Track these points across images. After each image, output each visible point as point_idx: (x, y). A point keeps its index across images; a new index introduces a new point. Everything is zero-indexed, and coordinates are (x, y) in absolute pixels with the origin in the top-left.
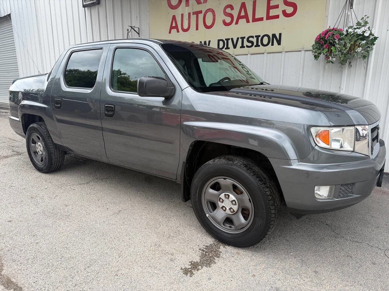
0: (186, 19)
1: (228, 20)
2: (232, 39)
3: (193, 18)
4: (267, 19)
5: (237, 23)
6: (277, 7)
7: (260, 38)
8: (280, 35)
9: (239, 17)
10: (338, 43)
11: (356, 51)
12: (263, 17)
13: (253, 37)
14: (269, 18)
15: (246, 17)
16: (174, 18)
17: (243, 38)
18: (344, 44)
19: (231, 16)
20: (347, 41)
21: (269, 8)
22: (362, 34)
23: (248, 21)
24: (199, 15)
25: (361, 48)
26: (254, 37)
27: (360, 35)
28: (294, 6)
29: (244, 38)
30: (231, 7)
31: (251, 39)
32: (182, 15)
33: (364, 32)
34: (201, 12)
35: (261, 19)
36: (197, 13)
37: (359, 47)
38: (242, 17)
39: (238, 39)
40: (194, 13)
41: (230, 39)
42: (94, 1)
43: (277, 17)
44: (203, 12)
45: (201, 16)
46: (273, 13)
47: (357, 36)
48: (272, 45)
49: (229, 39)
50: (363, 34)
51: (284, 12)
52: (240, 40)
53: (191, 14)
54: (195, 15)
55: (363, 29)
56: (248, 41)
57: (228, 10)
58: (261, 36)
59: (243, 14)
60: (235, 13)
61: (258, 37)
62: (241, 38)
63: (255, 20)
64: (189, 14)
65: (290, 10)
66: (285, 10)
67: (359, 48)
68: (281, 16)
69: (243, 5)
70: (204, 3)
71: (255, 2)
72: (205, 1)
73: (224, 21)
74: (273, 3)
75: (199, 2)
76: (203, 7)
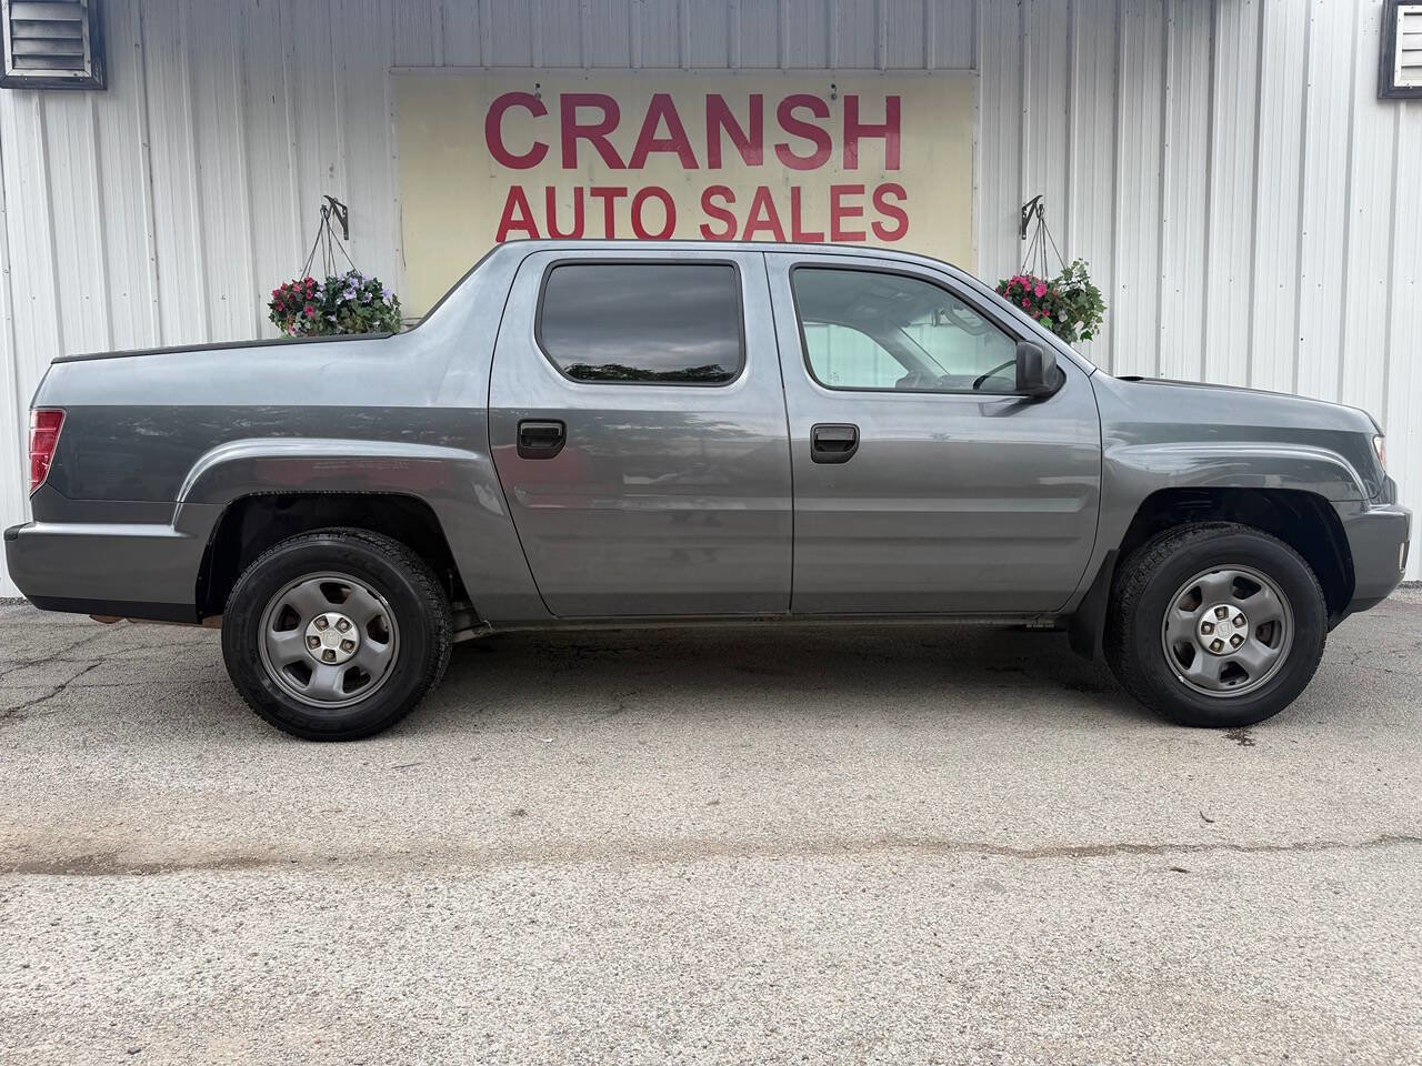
0: (567, 206)
1: (719, 226)
3: (594, 204)
4: (834, 239)
5: (747, 239)
6: (857, 212)
9: (753, 224)
12: (823, 234)
14: (838, 236)
15: (774, 225)
16: (516, 194)
19: (727, 216)
21: (837, 212)
23: (780, 239)
24: (617, 201)
28: (900, 215)
30: (727, 194)
32: (551, 190)
34: (622, 192)
35: (818, 237)
36: (609, 195)
38: (763, 225)
40: (596, 192)
42: (80, 74)
43: (861, 236)
44: (632, 195)
45: (623, 205)
46: (848, 224)
51: (877, 227)
53: (587, 192)
54: (601, 200)
57: (718, 201)
59: (764, 216)
60: (741, 212)
63: (799, 237)
64: (579, 192)
65: (891, 224)
66: (879, 222)
68: (871, 235)
69: (763, 195)
70: (632, 166)
71: (796, 192)
72: (638, 162)
73: (705, 229)
74: (846, 201)
75: (613, 161)
76: (631, 180)
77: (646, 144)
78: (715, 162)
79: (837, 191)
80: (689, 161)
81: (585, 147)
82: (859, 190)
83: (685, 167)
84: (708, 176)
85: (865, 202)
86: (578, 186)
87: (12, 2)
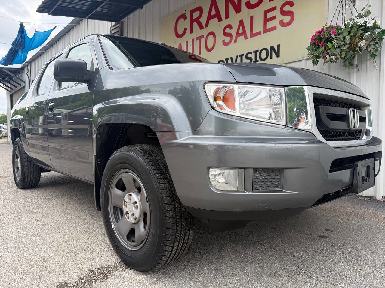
0: (191, 46)
1: (227, 39)
2: (231, 58)
3: (197, 43)
4: (264, 33)
5: (235, 41)
6: (274, 18)
7: (258, 53)
8: (279, 46)
9: (238, 34)
10: (335, 38)
11: (359, 45)
12: (261, 31)
13: (251, 53)
14: (266, 31)
16: (180, 46)
17: (241, 56)
18: (342, 39)
19: (230, 35)
20: (346, 34)
21: (266, 20)
22: (364, 24)
23: (246, 38)
24: (202, 39)
25: (364, 41)
26: (253, 52)
27: (361, 26)
28: (291, 14)
29: (243, 55)
30: (230, 27)
31: (249, 56)
32: (187, 42)
34: (203, 36)
35: (259, 33)
36: (199, 38)
38: (241, 35)
39: (237, 57)
40: (197, 39)
41: (230, 59)
43: (274, 28)
44: (205, 36)
45: (203, 40)
46: (270, 25)
47: (357, 27)
48: (271, 58)
49: (228, 59)
50: (366, 25)
51: (281, 23)
52: (239, 58)
53: (195, 40)
54: (198, 41)
55: (365, 19)
56: (247, 58)
57: (227, 30)
58: (259, 51)
59: (241, 31)
60: (234, 32)
61: (256, 52)
62: (240, 56)
63: (252, 35)
64: (193, 40)
65: (287, 19)
66: (282, 20)
67: (362, 42)
68: (279, 26)
69: (241, 23)
70: (205, 27)
71: (252, 18)
72: (207, 25)
73: (224, 41)
74: (269, 15)
75: (201, 27)
76: (205, 32)
77: (210, 18)
78: (227, 17)
79: (266, 12)
80: (220, 20)
81: (195, 25)
82: (274, 9)
83: (219, 22)
84: (225, 22)
85: (277, 13)
86: (193, 38)
87: (112, 30)
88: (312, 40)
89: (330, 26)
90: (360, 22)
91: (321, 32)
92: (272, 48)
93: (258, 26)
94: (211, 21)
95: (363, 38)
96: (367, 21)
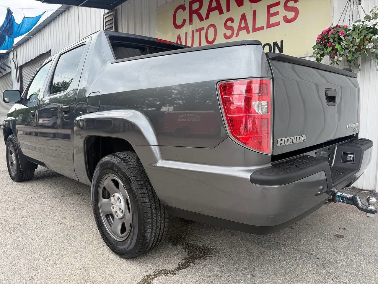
0: (190, 37)
1: (229, 33)
3: (196, 35)
4: (267, 28)
5: (237, 35)
6: (277, 13)
8: (282, 42)
9: (240, 29)
10: (344, 40)
11: (367, 48)
12: (264, 26)
14: (269, 26)
15: (246, 28)
16: (179, 37)
18: (351, 40)
19: (231, 28)
20: (355, 36)
21: (270, 15)
22: (373, 27)
23: (248, 32)
24: (202, 31)
25: (372, 44)
27: (370, 28)
28: (296, 10)
30: (232, 20)
32: (186, 33)
33: (375, 25)
34: (203, 28)
35: (262, 28)
36: (200, 30)
37: (370, 42)
38: (243, 29)
40: (197, 31)
43: (278, 24)
44: (205, 29)
45: (203, 33)
46: (273, 20)
47: (367, 29)
51: (285, 18)
53: (195, 31)
54: (198, 33)
55: (373, 22)
57: (229, 23)
59: (243, 25)
60: (235, 25)
63: (255, 30)
64: (193, 32)
65: (291, 15)
66: (286, 15)
67: (369, 44)
68: (282, 22)
69: (243, 17)
70: (206, 19)
71: (254, 12)
72: (207, 17)
73: (225, 35)
74: (273, 10)
75: (201, 19)
76: (205, 24)
77: (210, 10)
78: (228, 10)
79: (269, 7)
80: (221, 12)
81: (195, 16)
82: (278, 4)
83: (220, 14)
84: (226, 15)
85: (280, 8)
86: (193, 30)
87: (105, 18)
88: (318, 38)
89: (337, 26)
90: (370, 24)
91: (328, 32)
92: (275, 44)
93: (261, 21)
94: (211, 13)
95: (371, 40)
96: (376, 23)
